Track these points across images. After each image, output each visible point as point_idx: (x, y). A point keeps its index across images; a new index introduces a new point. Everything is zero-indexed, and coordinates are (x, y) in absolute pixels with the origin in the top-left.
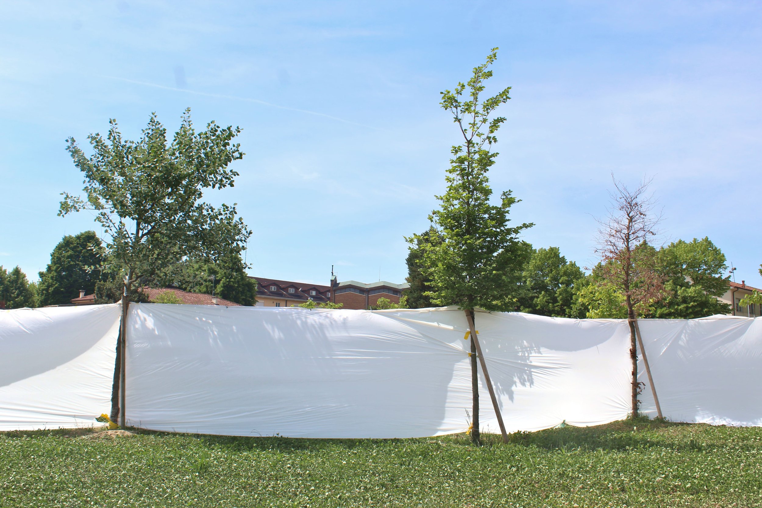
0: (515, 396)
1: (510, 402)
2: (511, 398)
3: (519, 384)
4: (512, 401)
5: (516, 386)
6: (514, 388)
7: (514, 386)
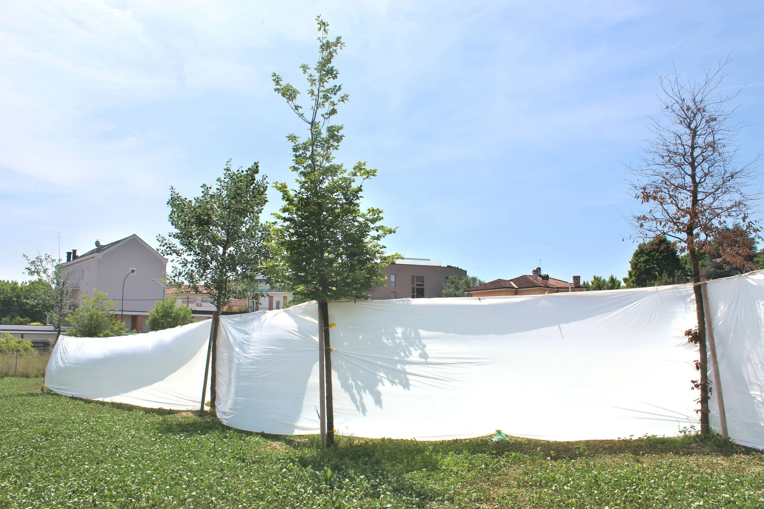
0: (383, 398)
1: (378, 407)
2: (378, 401)
3: (386, 381)
4: (381, 407)
5: (383, 385)
6: (380, 388)
7: (380, 384)
